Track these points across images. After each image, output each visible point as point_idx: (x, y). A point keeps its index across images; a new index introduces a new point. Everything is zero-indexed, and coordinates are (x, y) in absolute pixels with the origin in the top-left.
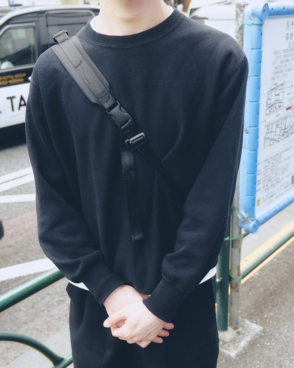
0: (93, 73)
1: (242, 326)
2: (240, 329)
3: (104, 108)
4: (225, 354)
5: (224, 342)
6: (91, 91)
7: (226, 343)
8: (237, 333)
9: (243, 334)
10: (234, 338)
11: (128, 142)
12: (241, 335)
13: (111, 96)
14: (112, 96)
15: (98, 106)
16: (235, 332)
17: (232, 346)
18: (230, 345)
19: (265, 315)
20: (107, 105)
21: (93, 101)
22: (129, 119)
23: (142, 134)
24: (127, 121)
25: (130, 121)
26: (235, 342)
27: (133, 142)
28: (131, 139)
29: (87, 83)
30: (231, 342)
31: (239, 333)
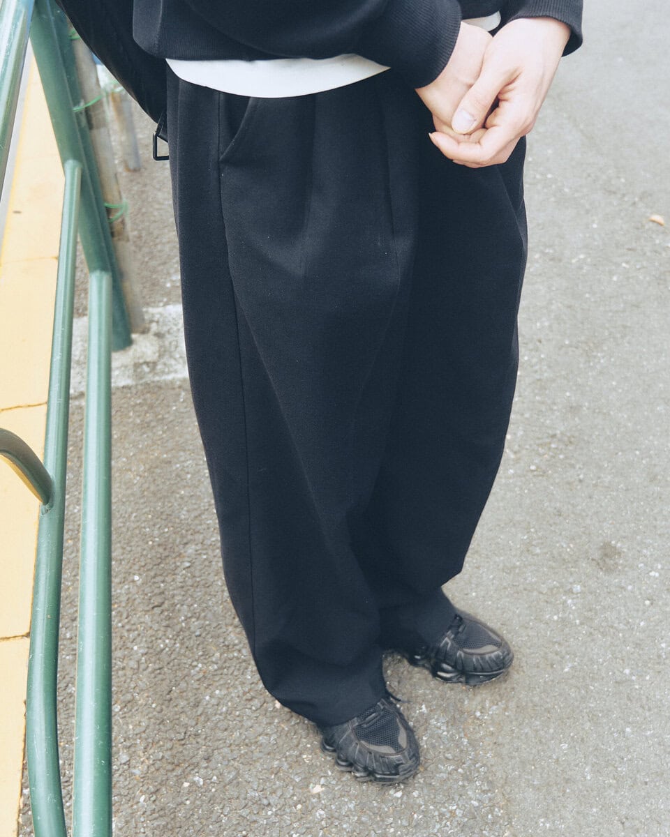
1: (151, 321)
2: (154, 327)
4: (172, 382)
5: (151, 365)
7: (155, 364)
8: (156, 338)
9: (169, 332)
10: (161, 347)
12: (167, 336)
16: (150, 336)
17: (173, 362)
18: (168, 363)
19: (168, 285)
26: (171, 352)
30: (160, 356)
31: (159, 335)
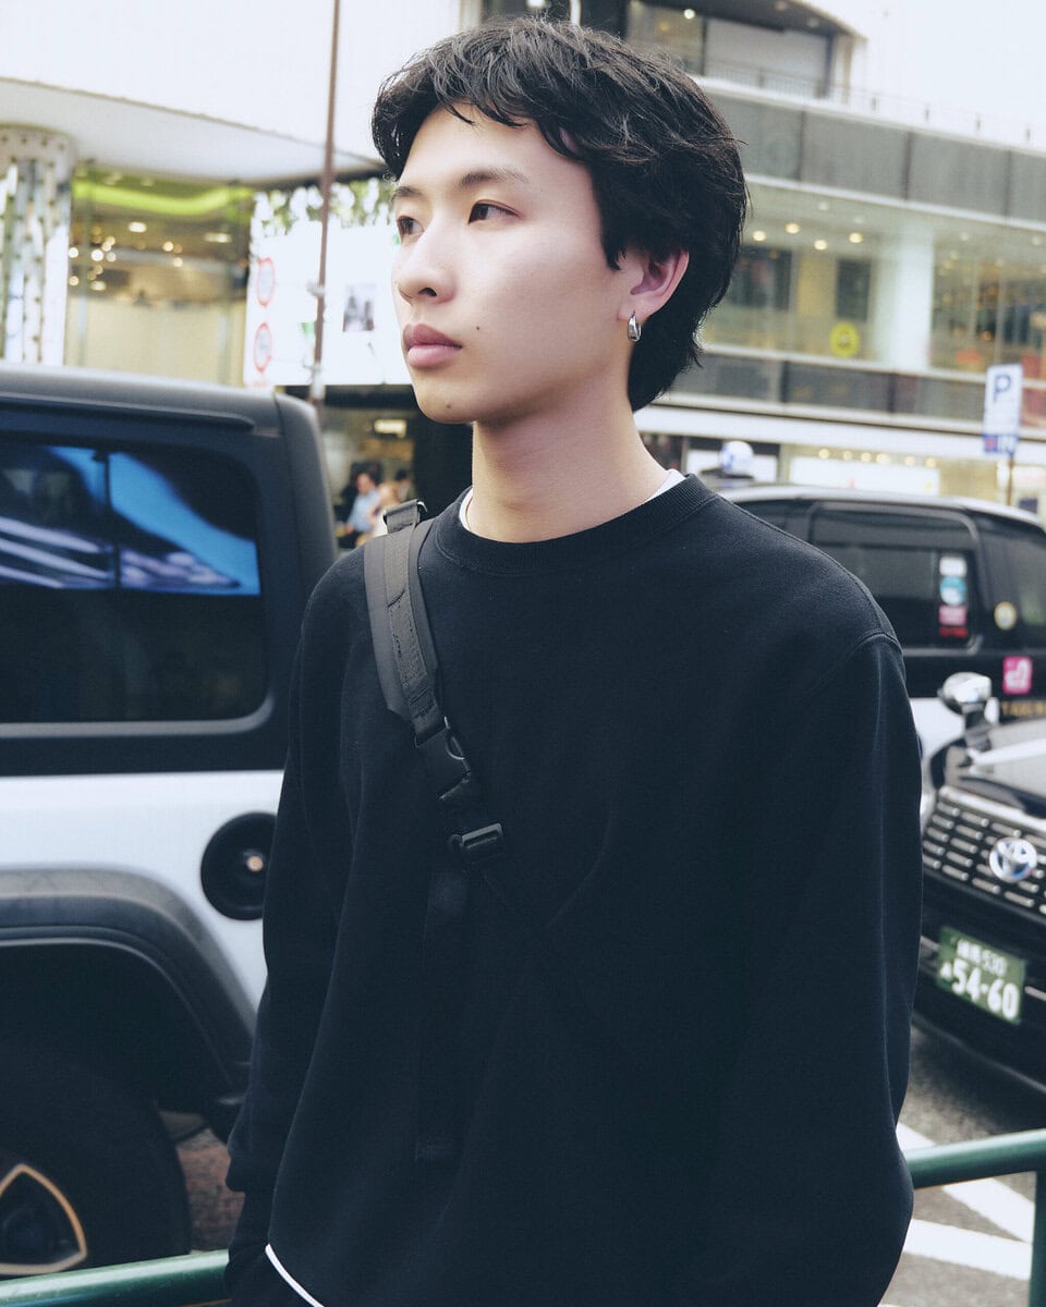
0: (414, 629)
3: (413, 729)
6: (397, 675)
11: (456, 842)
13: (435, 702)
14: (439, 704)
15: (401, 723)
20: (421, 724)
21: (391, 707)
22: (465, 775)
23: (497, 827)
24: (458, 781)
25: (465, 781)
27: (469, 847)
28: (465, 837)
29: (396, 653)
